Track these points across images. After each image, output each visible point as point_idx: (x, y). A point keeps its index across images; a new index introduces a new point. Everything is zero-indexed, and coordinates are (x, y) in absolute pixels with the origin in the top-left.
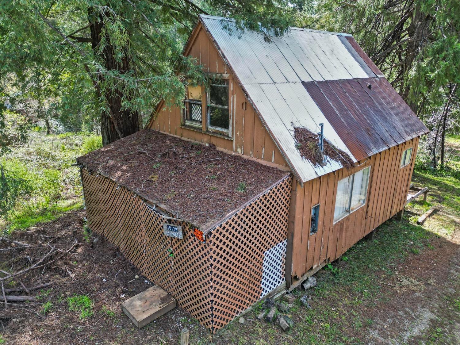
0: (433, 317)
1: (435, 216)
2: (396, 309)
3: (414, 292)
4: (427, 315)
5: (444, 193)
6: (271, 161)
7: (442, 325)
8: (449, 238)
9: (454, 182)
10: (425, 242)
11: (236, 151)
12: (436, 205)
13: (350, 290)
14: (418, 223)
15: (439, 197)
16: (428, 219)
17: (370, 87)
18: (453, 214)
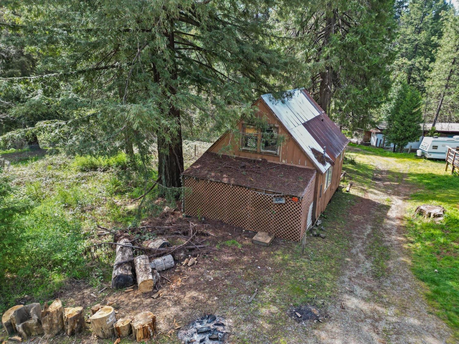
0: (371, 227)
1: (352, 187)
2: (357, 227)
3: (360, 220)
4: (369, 227)
5: (351, 174)
6: (304, 165)
7: (375, 229)
8: (364, 197)
9: (352, 167)
10: (355, 200)
11: (282, 161)
12: (350, 181)
13: (337, 223)
14: (347, 191)
15: (349, 177)
16: (350, 189)
17: (322, 120)
18: (360, 185)
